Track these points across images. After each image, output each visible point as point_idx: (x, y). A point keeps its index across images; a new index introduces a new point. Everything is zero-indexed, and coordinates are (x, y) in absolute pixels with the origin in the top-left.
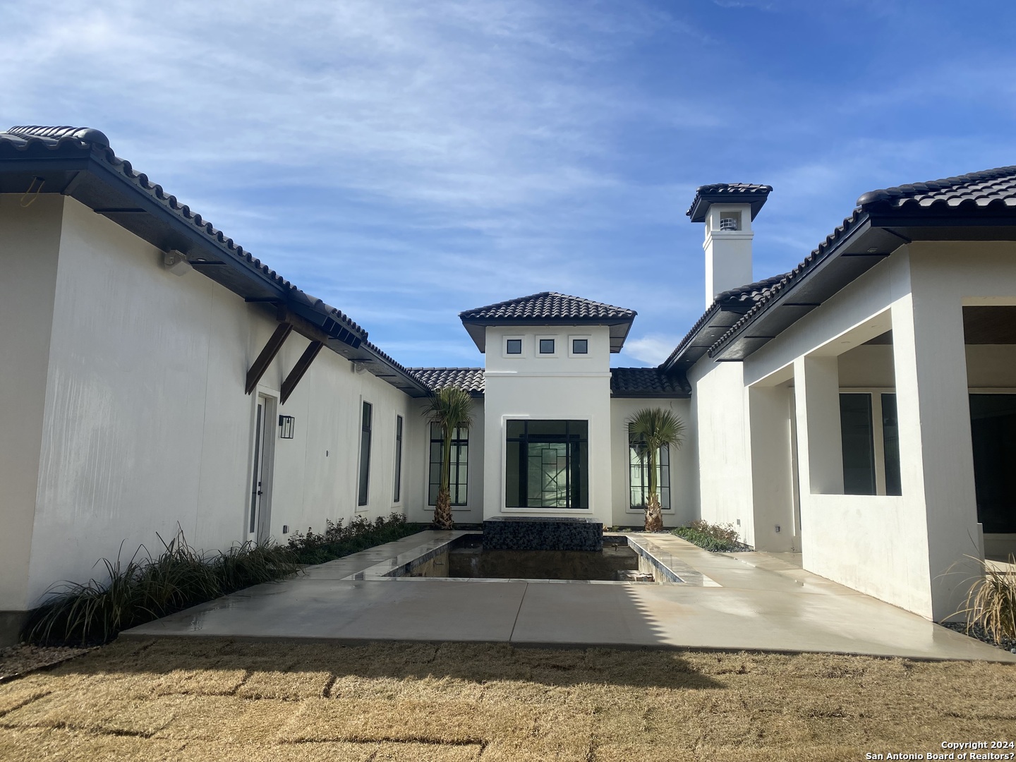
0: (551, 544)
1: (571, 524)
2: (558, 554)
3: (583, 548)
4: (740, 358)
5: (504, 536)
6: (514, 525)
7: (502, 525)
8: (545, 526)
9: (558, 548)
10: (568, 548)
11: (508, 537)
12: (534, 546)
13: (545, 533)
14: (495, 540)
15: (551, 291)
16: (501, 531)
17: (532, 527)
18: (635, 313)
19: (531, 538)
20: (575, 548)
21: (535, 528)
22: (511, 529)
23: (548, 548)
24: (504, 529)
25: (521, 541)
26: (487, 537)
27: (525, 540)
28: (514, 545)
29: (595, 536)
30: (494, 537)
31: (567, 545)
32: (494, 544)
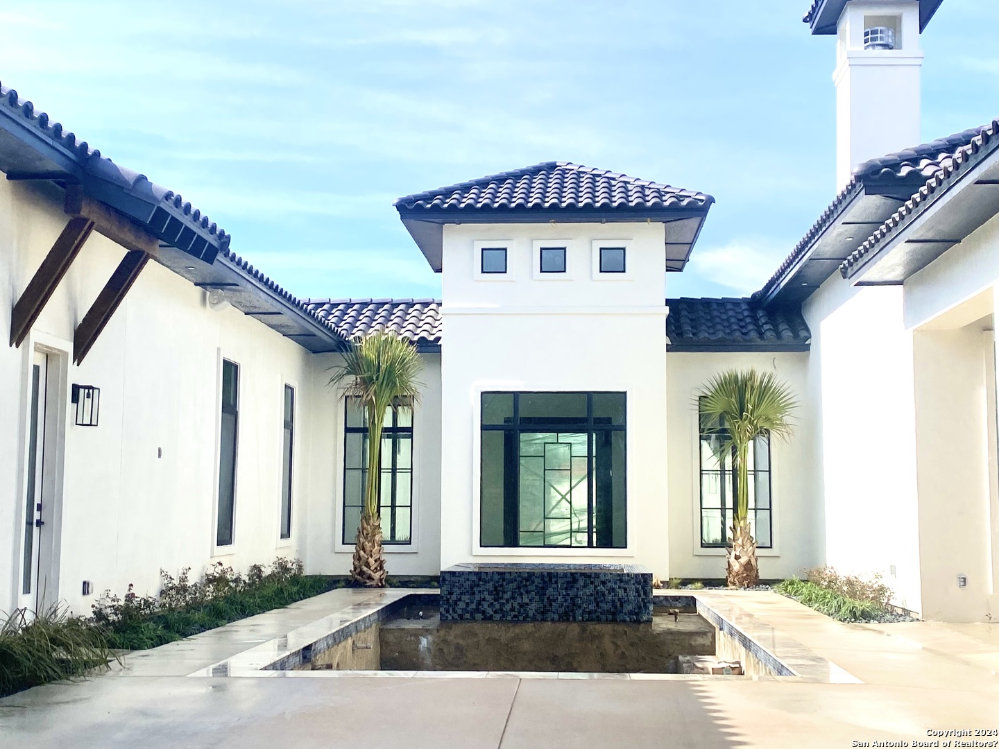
0: (561, 610)
1: (597, 575)
2: (574, 629)
3: (620, 617)
4: (898, 279)
5: (477, 597)
6: (496, 577)
7: (474, 578)
8: (550, 580)
9: (574, 617)
10: (593, 617)
11: (484, 600)
12: (531, 614)
13: (550, 591)
14: (462, 605)
15: (561, 162)
16: (472, 588)
17: (527, 580)
18: (711, 200)
19: (526, 600)
20: (603, 617)
21: (533, 582)
22: (490, 586)
23: (556, 617)
24: (478, 586)
25: (508, 607)
26: (448, 600)
27: (516, 605)
28: (496, 612)
29: (639, 596)
30: (460, 600)
31: (590, 613)
32: (460, 612)
